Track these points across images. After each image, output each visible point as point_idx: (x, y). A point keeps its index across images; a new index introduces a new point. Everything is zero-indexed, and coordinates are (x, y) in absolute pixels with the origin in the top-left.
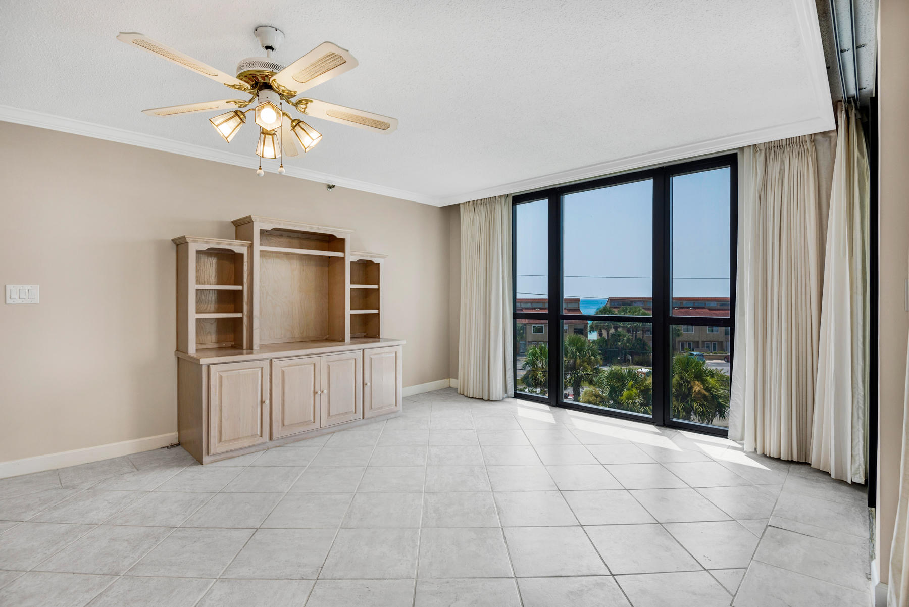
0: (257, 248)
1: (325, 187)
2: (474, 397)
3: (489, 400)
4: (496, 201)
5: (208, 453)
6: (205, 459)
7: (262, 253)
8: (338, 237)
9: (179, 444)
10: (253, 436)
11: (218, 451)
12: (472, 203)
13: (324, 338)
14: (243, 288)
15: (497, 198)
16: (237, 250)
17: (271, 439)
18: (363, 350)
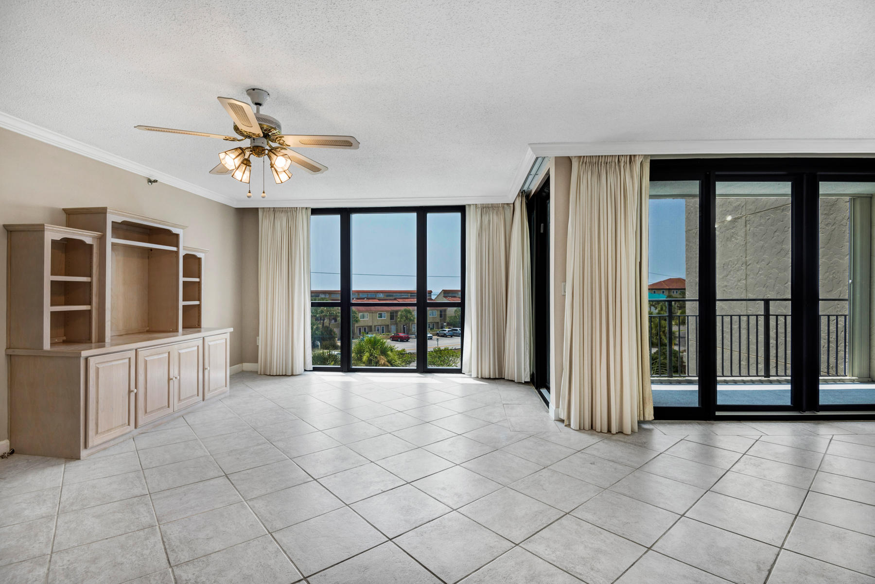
0: (110, 240)
1: (146, 181)
2: (278, 374)
3: (292, 375)
4: (298, 212)
5: (86, 447)
6: (84, 453)
7: (113, 244)
8: (174, 232)
9: (12, 452)
10: (123, 425)
11: (95, 444)
12: (272, 209)
13: (145, 330)
14: (92, 280)
15: (298, 209)
16: (88, 241)
17: (136, 427)
18: (203, 338)
